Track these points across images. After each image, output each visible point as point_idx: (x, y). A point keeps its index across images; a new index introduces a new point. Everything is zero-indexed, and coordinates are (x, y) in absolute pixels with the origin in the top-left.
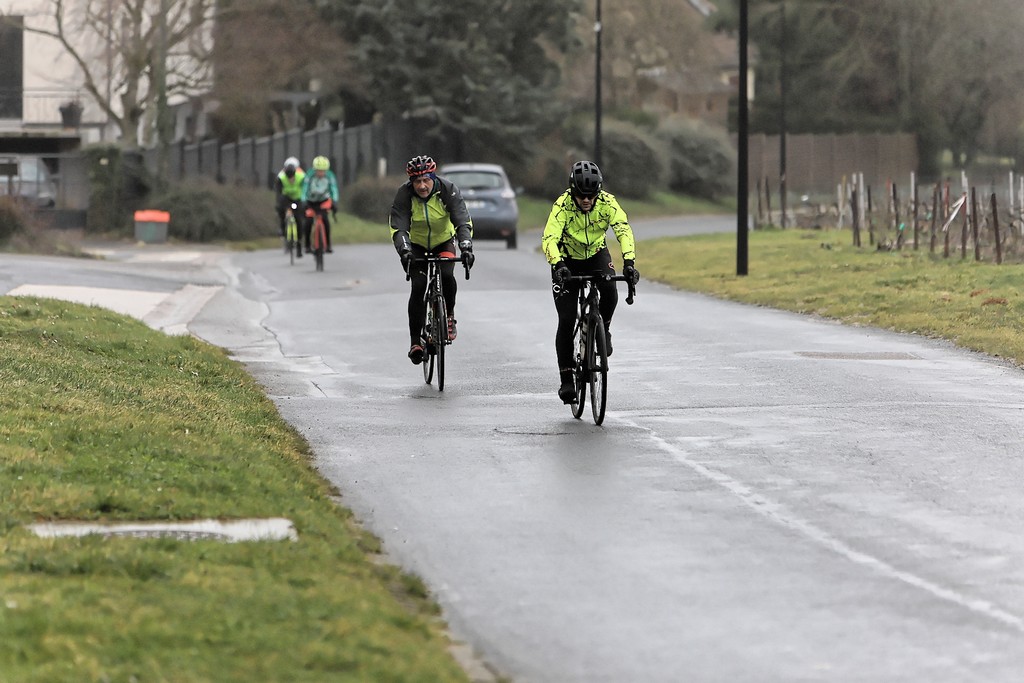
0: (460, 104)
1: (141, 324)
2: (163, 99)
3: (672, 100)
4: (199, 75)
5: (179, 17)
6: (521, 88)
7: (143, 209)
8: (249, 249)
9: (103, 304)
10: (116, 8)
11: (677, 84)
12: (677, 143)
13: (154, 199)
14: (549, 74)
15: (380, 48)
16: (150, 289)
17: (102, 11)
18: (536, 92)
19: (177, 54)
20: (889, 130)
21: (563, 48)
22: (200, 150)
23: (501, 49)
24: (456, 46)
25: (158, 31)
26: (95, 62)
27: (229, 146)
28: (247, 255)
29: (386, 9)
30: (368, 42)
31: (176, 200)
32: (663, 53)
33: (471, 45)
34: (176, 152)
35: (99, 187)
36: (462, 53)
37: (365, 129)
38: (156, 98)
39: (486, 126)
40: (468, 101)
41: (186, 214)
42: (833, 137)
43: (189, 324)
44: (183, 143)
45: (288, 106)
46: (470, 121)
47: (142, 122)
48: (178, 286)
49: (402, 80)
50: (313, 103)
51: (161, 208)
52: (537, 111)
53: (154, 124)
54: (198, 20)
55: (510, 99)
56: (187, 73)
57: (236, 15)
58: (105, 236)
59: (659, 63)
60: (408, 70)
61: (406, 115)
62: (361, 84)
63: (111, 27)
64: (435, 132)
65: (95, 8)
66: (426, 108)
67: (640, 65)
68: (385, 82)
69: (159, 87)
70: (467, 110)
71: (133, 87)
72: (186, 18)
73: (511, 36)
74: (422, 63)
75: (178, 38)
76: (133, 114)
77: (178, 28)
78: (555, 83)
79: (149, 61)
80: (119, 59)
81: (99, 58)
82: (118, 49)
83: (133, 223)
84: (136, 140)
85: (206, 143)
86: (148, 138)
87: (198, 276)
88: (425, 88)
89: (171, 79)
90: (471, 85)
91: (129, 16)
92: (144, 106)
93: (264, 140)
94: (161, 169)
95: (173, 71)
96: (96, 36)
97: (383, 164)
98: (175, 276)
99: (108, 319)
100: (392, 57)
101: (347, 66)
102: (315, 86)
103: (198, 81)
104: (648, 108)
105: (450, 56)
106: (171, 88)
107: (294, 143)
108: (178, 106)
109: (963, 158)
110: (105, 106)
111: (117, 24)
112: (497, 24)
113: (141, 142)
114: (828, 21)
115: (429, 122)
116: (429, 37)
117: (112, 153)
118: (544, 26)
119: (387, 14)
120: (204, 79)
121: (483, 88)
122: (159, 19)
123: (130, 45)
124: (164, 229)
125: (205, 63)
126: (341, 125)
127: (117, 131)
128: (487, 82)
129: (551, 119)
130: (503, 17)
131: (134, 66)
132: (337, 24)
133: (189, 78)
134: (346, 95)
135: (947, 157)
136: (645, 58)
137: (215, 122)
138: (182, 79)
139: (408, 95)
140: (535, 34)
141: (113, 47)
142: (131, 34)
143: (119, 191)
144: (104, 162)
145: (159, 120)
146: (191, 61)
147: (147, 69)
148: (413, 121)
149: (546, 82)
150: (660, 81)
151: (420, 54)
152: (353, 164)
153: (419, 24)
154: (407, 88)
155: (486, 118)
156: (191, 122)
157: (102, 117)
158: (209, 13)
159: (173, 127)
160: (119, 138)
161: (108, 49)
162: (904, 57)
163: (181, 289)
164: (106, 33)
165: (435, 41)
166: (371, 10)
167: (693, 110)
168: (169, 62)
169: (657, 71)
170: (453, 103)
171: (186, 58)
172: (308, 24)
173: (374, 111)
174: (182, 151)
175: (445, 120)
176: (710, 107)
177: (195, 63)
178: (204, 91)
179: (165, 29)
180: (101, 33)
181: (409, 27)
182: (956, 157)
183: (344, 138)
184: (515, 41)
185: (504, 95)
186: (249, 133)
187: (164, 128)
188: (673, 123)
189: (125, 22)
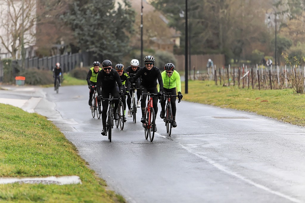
0: (103, 47)
1: (21, 109)
2: (23, 46)
3: (159, 46)
4: (32, 40)
5: (27, 24)
6: (118, 43)
7: (18, 76)
8: (47, 87)
9: (10, 104)
10: (10, 21)
11: (160, 42)
12: (161, 57)
13: (21, 73)
14: (126, 39)
15: (81, 32)
16: (21, 99)
17: (6, 22)
18: (123, 44)
19: (27, 34)
20: (217, 53)
21: (130, 32)
22: (33, 60)
23: (113, 32)
24: (101, 32)
25: (21, 28)
26: (4, 37)
27: (40, 59)
28: (46, 89)
29: (82, 22)
30: (77, 31)
31: (27, 74)
32: (156, 33)
33: (105, 32)
34: (26, 61)
35: (6, 70)
36: (103, 34)
37: (77, 54)
38: (21, 46)
39: (109, 53)
40: (104, 47)
41: (30, 78)
42: (202, 55)
43: (34, 109)
44: (28, 59)
45: (56, 48)
46: (105, 52)
47: (17, 53)
48: (29, 98)
49: (87, 41)
50: (63, 47)
51: (23, 76)
52: (123, 49)
53: (20, 53)
54: (32, 25)
55: (115, 46)
56: (29, 39)
57: (42, 24)
58: (7, 84)
59: (155, 36)
60: (88, 38)
61: (88, 51)
62: (76, 42)
63: (8, 27)
64: (95, 55)
65: (4, 22)
66: (93, 49)
67: (150, 36)
68: (82, 42)
69: (22, 43)
70: (104, 49)
71: (15, 43)
72: (29, 24)
73: (116, 29)
74: (92, 37)
75: (27, 30)
76: (15, 50)
77: (27, 27)
78: (127, 42)
79: (19, 36)
80: (11, 36)
81: (5, 35)
82: (11, 33)
83: (15, 80)
84: (15, 58)
85: (35, 58)
86: (19, 57)
87: (34, 95)
88: (93, 43)
89: (25, 41)
90: (105, 42)
91: (14, 24)
92: (18, 48)
93: (50, 58)
94: (23, 66)
95: (26, 39)
96: (4, 29)
97: (82, 64)
98: (28, 95)
99: (12, 108)
100: (84, 35)
101: (72, 37)
102: (62, 43)
103: (32, 42)
104: (152, 48)
105: (99, 35)
106: (25, 43)
107: (58, 58)
108: (27, 48)
109: (237, 61)
110: (7, 48)
111: (10, 26)
112: (112, 26)
113: (17, 58)
114: (200, 24)
115: (94, 52)
116: (94, 29)
117: (9, 61)
118: (125, 26)
119: (83, 24)
120: (34, 41)
121: (108, 43)
122: (21, 25)
123: (14, 32)
124: (24, 82)
125: (34, 37)
126: (71, 54)
127: (10, 55)
128: (110, 41)
129: (127, 51)
130: (114, 24)
131: (15, 38)
132: (69, 26)
133: (29, 41)
134: (72, 45)
135: (232, 61)
136: (151, 35)
137: (37, 53)
138: (28, 41)
139: (88, 45)
140: (122, 28)
141: (9, 32)
142: (14, 29)
143: (11, 71)
144: (7, 63)
145: (22, 52)
146: (30, 36)
147: (18, 38)
148: (90, 52)
149: (125, 41)
150: (155, 41)
151: (92, 34)
152: (74, 64)
153: (91, 26)
154: (88, 43)
155: (109, 51)
156: (30, 53)
157: (6, 51)
158: (35, 23)
159: (25, 54)
160: (11, 57)
161: (8, 33)
162: (221, 34)
163: (30, 98)
164: (7, 28)
165: (95, 30)
166: (78, 22)
167: (164, 49)
168: (25, 36)
169: (154, 39)
170: (100, 47)
171: (29, 35)
172: (61, 26)
173: (79, 49)
174: (28, 61)
175: (98, 52)
176: (168, 48)
177: (31, 37)
178: (34, 44)
179: (23, 27)
180: (6, 28)
181: (88, 27)
182: (235, 61)
183: (72, 57)
184: (117, 30)
185: (114, 45)
186: (46, 56)
187: (23, 54)
188: (159, 52)
189: (12, 26)
